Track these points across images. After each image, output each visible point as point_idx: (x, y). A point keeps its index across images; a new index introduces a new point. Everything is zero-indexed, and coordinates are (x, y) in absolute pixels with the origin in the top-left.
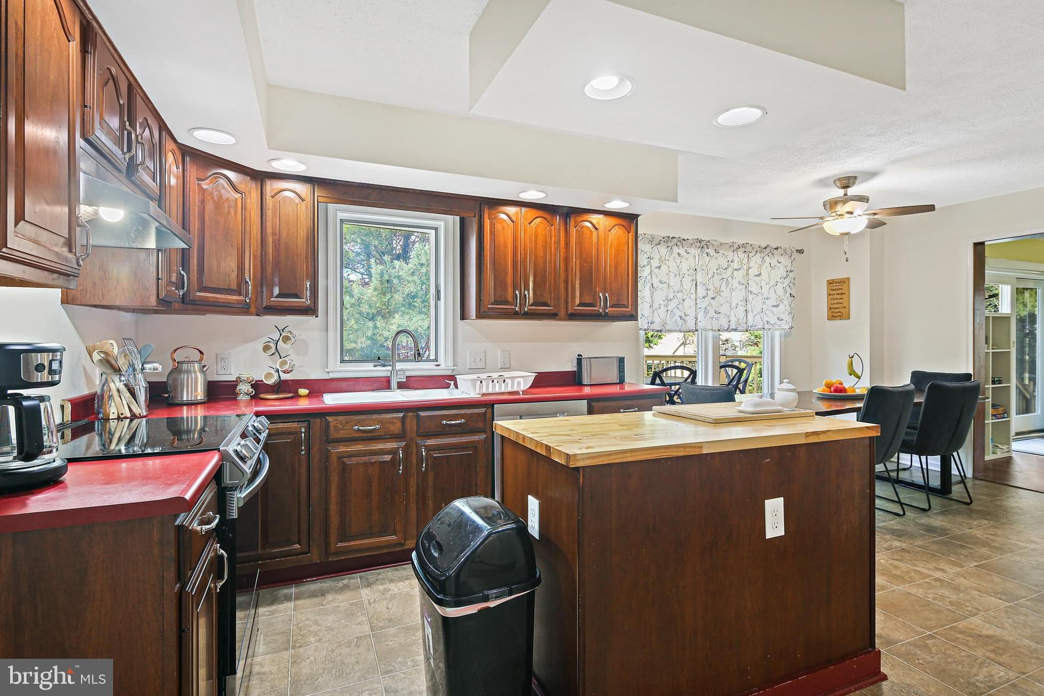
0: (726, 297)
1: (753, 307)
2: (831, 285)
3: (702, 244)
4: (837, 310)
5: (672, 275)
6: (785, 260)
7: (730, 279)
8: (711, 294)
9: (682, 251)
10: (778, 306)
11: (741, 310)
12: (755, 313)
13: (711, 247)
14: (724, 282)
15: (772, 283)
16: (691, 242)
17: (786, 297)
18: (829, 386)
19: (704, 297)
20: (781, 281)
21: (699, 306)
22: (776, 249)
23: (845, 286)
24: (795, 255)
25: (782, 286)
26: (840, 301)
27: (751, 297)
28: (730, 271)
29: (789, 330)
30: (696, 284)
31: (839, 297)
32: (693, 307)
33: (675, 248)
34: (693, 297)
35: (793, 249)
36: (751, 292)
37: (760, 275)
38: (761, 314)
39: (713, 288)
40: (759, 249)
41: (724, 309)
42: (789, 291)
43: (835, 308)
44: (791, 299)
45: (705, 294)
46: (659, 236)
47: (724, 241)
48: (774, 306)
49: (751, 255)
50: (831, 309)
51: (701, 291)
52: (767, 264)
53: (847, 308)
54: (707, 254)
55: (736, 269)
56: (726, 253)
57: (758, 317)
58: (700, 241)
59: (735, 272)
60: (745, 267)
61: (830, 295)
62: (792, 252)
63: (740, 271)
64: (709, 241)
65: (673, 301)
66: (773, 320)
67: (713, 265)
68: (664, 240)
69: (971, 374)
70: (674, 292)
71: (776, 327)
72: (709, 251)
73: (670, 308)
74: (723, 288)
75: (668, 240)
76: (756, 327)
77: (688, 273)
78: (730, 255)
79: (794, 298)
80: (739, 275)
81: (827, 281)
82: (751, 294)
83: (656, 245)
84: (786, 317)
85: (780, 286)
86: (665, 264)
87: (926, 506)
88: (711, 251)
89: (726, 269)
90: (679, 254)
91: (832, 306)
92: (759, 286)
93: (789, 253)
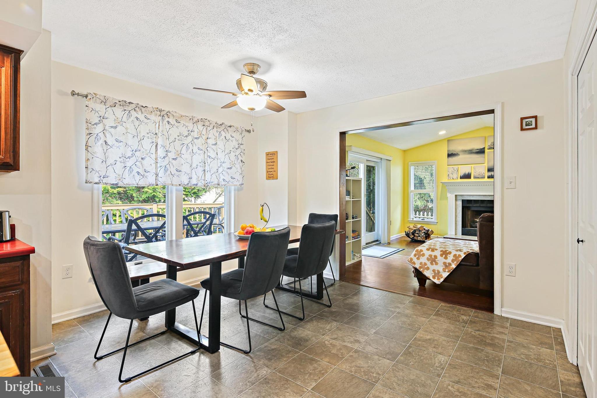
0: (186, 159)
1: (211, 168)
2: (268, 156)
3: (163, 114)
4: (271, 173)
5: (130, 136)
6: (237, 135)
7: (190, 145)
8: (171, 155)
9: (141, 117)
10: (231, 168)
11: (200, 169)
12: (212, 172)
13: (171, 117)
14: (185, 147)
15: (227, 151)
16: (151, 109)
17: (238, 162)
18: (243, 229)
19: (164, 157)
20: (233, 150)
21: (159, 165)
22: (230, 126)
23: (275, 157)
24: (245, 133)
25: (234, 154)
26: (273, 167)
27: (209, 160)
28: (190, 138)
29: (240, 186)
30: (156, 146)
31: (272, 164)
32: (154, 165)
33: (133, 112)
34: (153, 156)
35: (243, 129)
36: (209, 157)
37: (216, 144)
38: (217, 174)
39: (175, 151)
40: (215, 125)
41: (185, 168)
42: (240, 158)
43: (270, 172)
44: (241, 164)
45: (165, 155)
46: (113, 99)
47: (183, 114)
48: (228, 168)
49: (209, 129)
50: (268, 172)
51: (161, 152)
52: (223, 137)
53: (276, 171)
54: (168, 122)
55: (196, 138)
56: (187, 124)
57: (214, 176)
58: (161, 111)
59: (195, 140)
60: (204, 137)
61: (267, 162)
62: (242, 131)
63: (199, 139)
64: (169, 112)
65: (131, 159)
66: (228, 178)
67: (174, 132)
68: (120, 103)
69: (337, 215)
70: (133, 150)
71: (230, 183)
72: (170, 120)
73: (128, 164)
74: (184, 151)
75: (124, 104)
76: (213, 183)
77: (148, 136)
78: (190, 126)
79: (244, 164)
80: (199, 142)
81: (266, 153)
82: (209, 158)
83: (111, 106)
84: (238, 177)
85: (232, 154)
86: (122, 125)
87: (301, 316)
88: (172, 121)
89: (186, 136)
90: (137, 119)
91: (269, 170)
92: (216, 152)
93: (240, 131)
